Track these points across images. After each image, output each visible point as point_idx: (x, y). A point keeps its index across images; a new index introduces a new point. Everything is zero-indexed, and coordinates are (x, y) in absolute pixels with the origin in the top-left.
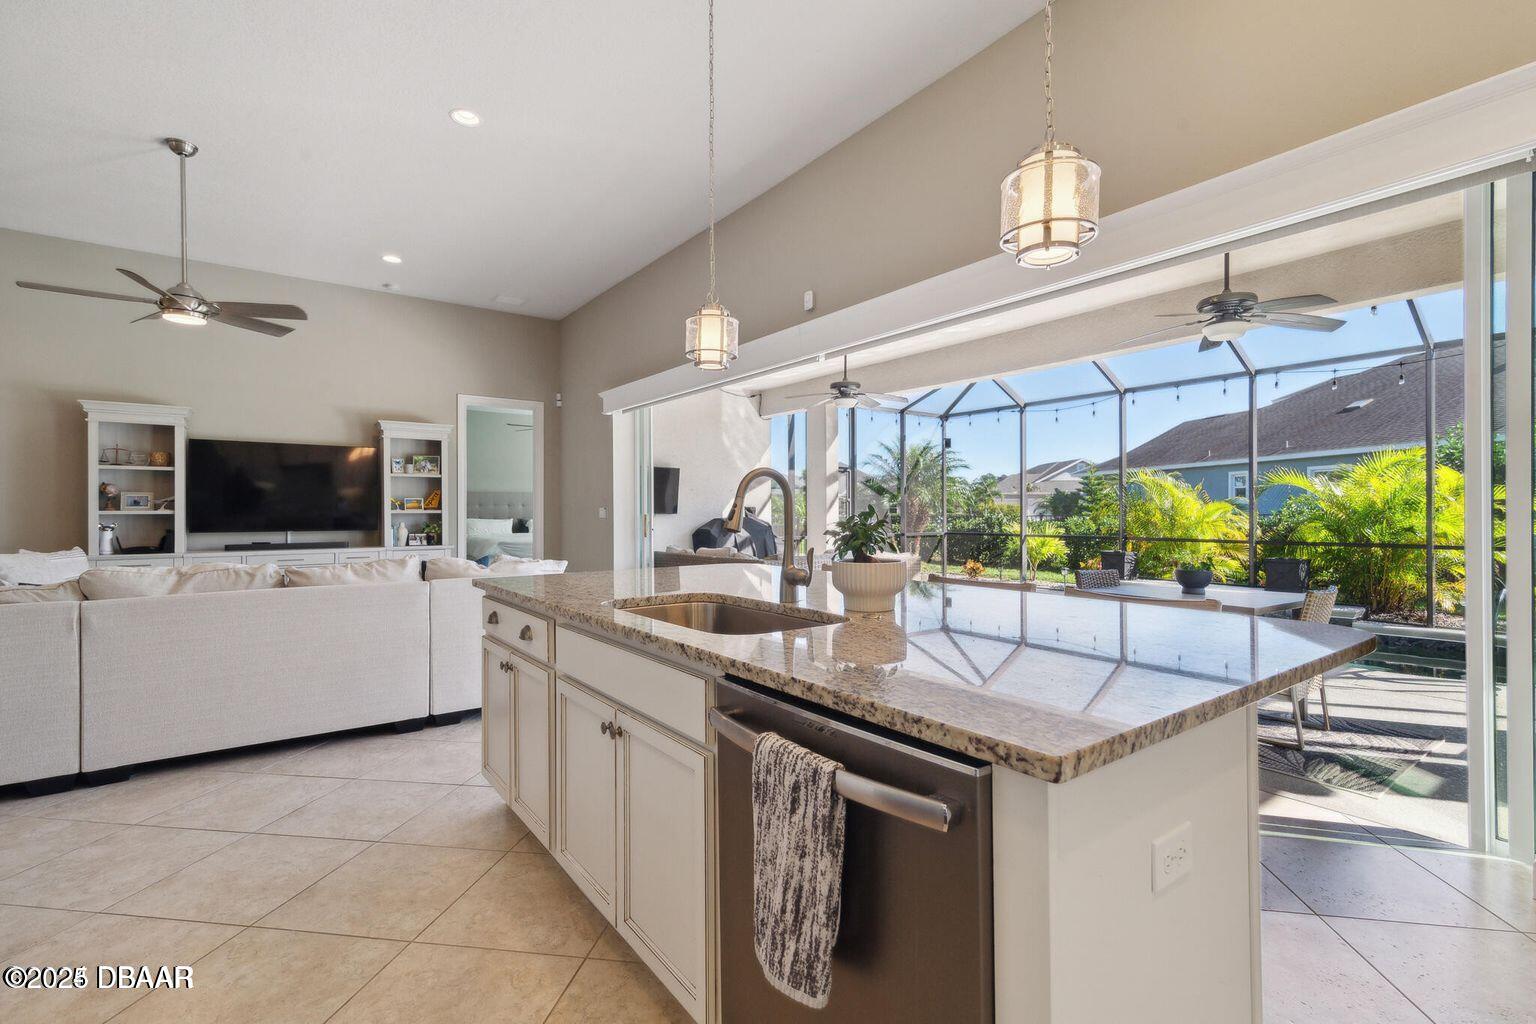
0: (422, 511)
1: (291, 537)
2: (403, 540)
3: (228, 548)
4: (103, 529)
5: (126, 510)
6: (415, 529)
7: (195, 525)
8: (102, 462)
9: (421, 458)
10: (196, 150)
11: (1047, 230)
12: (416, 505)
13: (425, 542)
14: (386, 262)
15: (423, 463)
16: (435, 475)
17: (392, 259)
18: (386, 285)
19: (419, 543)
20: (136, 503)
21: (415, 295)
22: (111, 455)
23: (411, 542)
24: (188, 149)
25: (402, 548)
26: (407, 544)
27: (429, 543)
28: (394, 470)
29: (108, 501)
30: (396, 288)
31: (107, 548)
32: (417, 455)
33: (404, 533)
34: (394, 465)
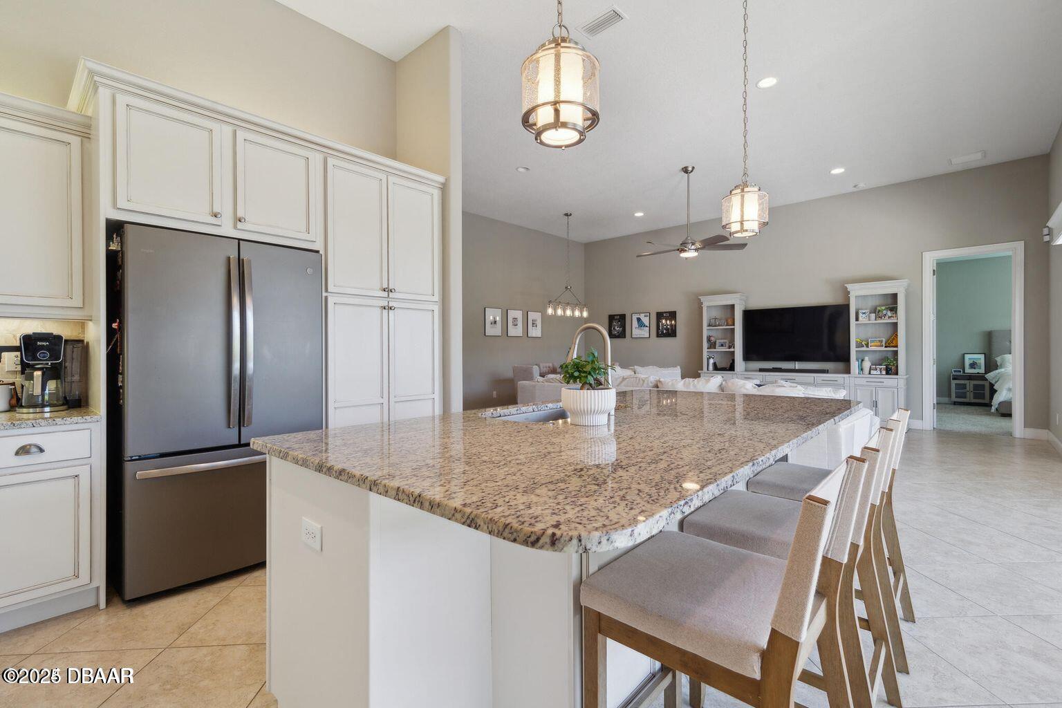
0: (883, 349)
1: (798, 365)
2: (866, 370)
3: (761, 370)
4: (710, 358)
5: (719, 349)
6: (875, 364)
7: (747, 357)
8: (709, 325)
9: (883, 308)
10: (693, 168)
12: (879, 344)
13: (884, 372)
14: (835, 175)
15: (885, 312)
16: (893, 320)
17: (838, 171)
18: (855, 186)
19: (879, 373)
20: (722, 345)
21: (898, 181)
22: (713, 321)
23: (872, 372)
24: (690, 169)
25: (865, 376)
26: (870, 374)
27: (887, 373)
28: (860, 318)
29: (712, 345)
30: (862, 186)
31: (711, 367)
32: (879, 306)
33: (867, 364)
34: (860, 315)
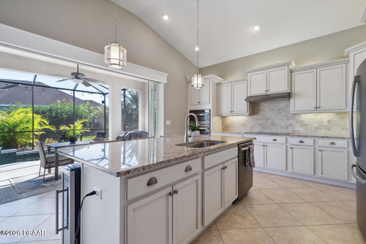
11: (198, 85)
